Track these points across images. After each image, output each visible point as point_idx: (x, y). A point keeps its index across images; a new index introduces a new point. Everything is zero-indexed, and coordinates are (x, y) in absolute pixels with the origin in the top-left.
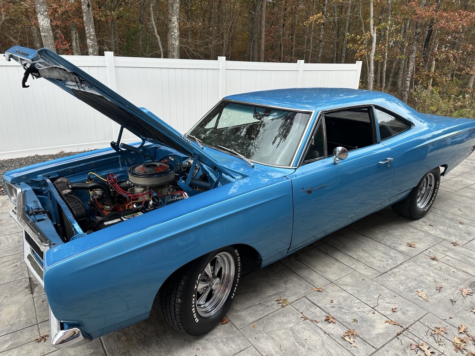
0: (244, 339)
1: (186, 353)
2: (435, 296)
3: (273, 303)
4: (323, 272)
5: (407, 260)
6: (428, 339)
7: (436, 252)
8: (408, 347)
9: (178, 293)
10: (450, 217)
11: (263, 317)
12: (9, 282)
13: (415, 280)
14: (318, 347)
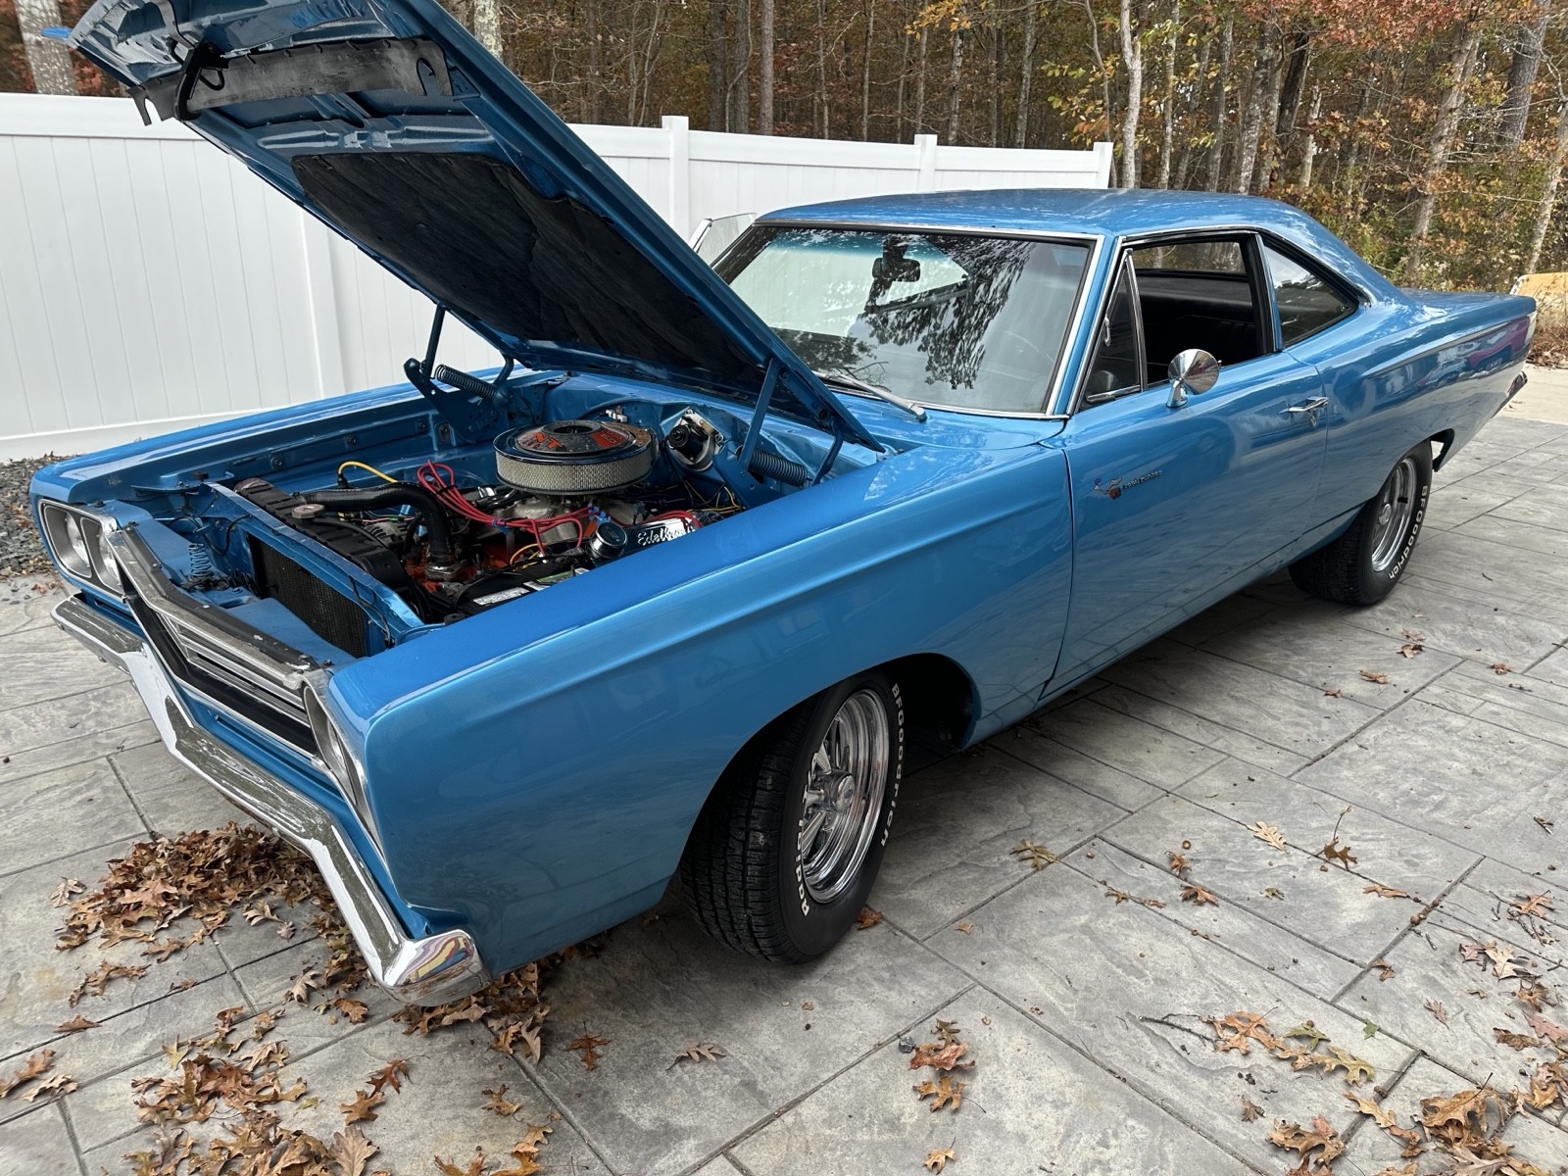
0: (947, 968)
1: (772, 1019)
2: (1489, 812)
3: (1004, 858)
4: (1131, 765)
5: (1374, 720)
6: (1505, 928)
7: (1452, 694)
8: (1453, 954)
9: (754, 813)
10: (1461, 596)
11: (986, 902)
12: (79, 850)
13: (1416, 771)
14: (1184, 974)
